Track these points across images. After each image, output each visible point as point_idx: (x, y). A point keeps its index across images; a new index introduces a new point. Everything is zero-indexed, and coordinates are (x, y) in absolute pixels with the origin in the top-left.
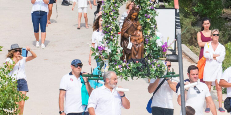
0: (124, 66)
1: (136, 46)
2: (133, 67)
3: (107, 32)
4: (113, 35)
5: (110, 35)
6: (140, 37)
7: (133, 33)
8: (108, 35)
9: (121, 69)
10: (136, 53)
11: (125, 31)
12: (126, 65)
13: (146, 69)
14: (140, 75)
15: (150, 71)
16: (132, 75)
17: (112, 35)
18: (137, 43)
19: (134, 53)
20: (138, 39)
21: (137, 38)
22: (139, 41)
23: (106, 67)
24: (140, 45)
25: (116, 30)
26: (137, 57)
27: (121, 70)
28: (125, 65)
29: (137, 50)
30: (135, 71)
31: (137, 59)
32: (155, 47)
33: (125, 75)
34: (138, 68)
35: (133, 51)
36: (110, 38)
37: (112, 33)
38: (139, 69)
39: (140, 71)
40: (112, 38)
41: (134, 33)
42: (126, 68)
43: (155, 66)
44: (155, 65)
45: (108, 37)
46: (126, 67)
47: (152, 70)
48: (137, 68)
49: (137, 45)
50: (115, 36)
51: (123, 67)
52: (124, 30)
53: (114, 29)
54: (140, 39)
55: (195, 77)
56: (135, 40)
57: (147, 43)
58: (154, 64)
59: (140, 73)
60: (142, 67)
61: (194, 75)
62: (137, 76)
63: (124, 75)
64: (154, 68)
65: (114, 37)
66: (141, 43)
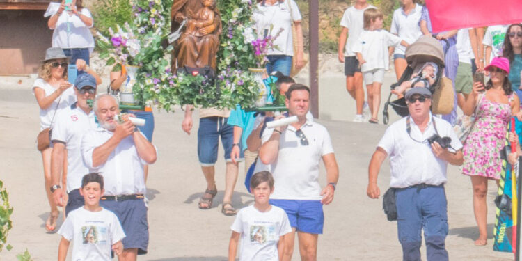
0: (163, 79)
1: (199, 41)
2: (184, 82)
3: (143, 11)
4: (154, 18)
5: (149, 17)
6: (207, 22)
7: (195, 13)
8: (145, 17)
9: (158, 85)
10: (196, 55)
11: (179, 8)
12: (169, 78)
13: (213, 88)
14: (198, 101)
15: (221, 94)
16: (182, 101)
17: (152, 16)
18: (200, 33)
19: (192, 56)
20: (203, 26)
21: (201, 24)
22: (203, 30)
23: (130, 82)
24: (208, 40)
25: (162, 6)
26: (198, 63)
27: (157, 89)
28: (166, 79)
29: (199, 48)
30: (187, 91)
31: (197, 68)
32: (240, 44)
33: (165, 99)
34: (193, 85)
35: (190, 50)
36: (149, 22)
37: (154, 11)
38: (197, 88)
39: (198, 92)
40: (152, 22)
41: (198, 14)
42: (169, 85)
43: (233, 84)
44: (235, 82)
45: (145, 20)
46: (167, 81)
47: (226, 92)
48: (191, 85)
49: (200, 38)
50: (159, 18)
51: (162, 83)
52: (177, 6)
53: (159, 4)
54: (208, 26)
55: (300, 106)
56: (197, 28)
57: (231, 37)
58: (232, 80)
59: (197, 97)
60: (202, 84)
61: (299, 100)
62: (192, 103)
63: (162, 99)
64: (231, 87)
65: (157, 22)
66: (210, 35)
